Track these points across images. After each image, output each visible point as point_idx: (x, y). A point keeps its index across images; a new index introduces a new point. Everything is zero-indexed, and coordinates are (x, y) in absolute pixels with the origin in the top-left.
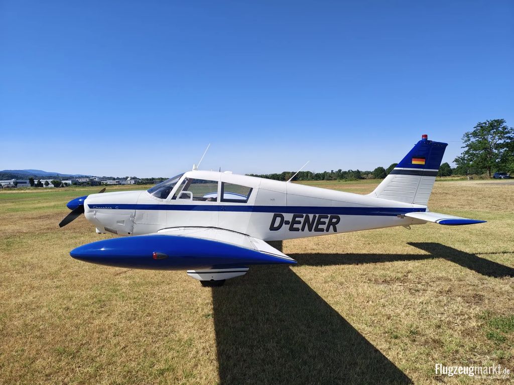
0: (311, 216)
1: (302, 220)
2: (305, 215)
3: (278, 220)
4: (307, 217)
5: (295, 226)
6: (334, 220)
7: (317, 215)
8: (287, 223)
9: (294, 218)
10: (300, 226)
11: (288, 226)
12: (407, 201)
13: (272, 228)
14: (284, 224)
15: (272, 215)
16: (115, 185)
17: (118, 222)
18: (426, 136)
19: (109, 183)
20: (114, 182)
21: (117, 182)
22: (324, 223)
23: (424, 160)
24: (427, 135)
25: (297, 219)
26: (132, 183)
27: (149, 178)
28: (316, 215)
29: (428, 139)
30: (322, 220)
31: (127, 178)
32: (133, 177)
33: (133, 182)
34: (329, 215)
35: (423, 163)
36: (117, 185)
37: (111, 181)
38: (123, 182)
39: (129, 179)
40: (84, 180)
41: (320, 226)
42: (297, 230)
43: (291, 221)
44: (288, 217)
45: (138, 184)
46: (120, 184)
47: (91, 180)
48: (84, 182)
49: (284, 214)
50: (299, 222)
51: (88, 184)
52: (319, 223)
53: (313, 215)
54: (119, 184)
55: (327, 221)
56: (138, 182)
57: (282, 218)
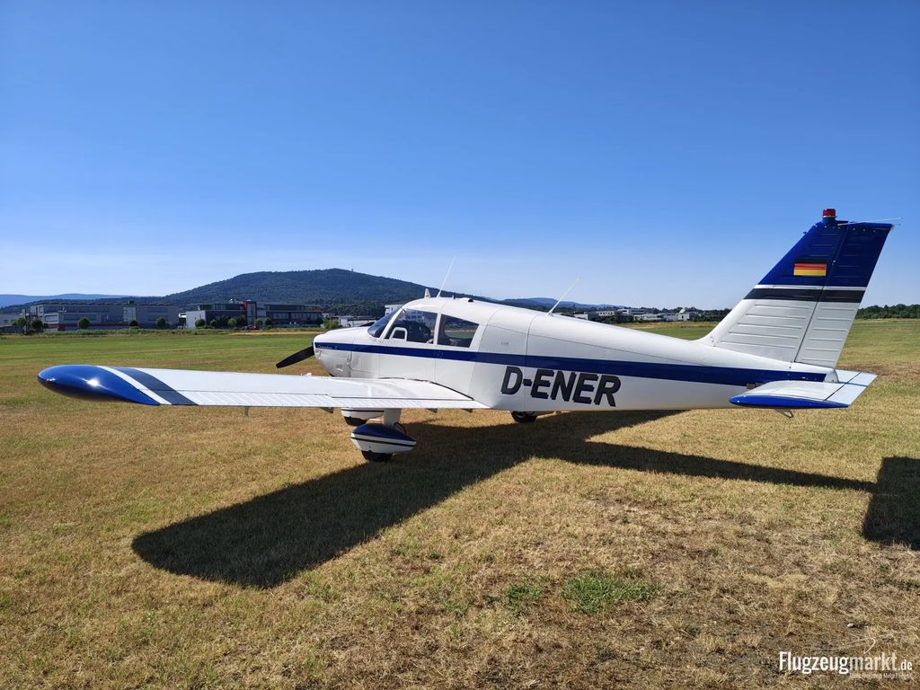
0: (567, 374)
1: (552, 380)
2: (556, 372)
3: (514, 377)
4: (560, 376)
5: (541, 389)
6: (609, 385)
7: (578, 374)
8: (527, 383)
9: (539, 375)
10: (549, 390)
11: (530, 389)
12: (778, 356)
13: (505, 390)
14: (522, 385)
15: (504, 368)
16: (655, 321)
17: (338, 366)
18: (831, 212)
19: (645, 318)
20: (654, 317)
21: (658, 317)
22: (590, 388)
23: (825, 266)
24: (834, 210)
25: (543, 378)
26: (685, 319)
27: (719, 309)
28: (576, 373)
29: (836, 219)
30: (587, 382)
31: (680, 309)
32: (689, 307)
33: (687, 316)
34: (600, 375)
35: (822, 273)
36: (658, 321)
37: (651, 315)
38: (670, 317)
39: (682, 311)
40: (607, 314)
41: (584, 394)
42: (544, 396)
43: (533, 380)
44: (529, 373)
45: (695, 321)
46: (665, 321)
47: (618, 313)
48: (606, 317)
49: (522, 369)
50: (547, 384)
51: (613, 319)
52: (582, 387)
53: (570, 373)
54: (661, 321)
55: (596, 384)
56: (697, 316)
57: (520, 374)
